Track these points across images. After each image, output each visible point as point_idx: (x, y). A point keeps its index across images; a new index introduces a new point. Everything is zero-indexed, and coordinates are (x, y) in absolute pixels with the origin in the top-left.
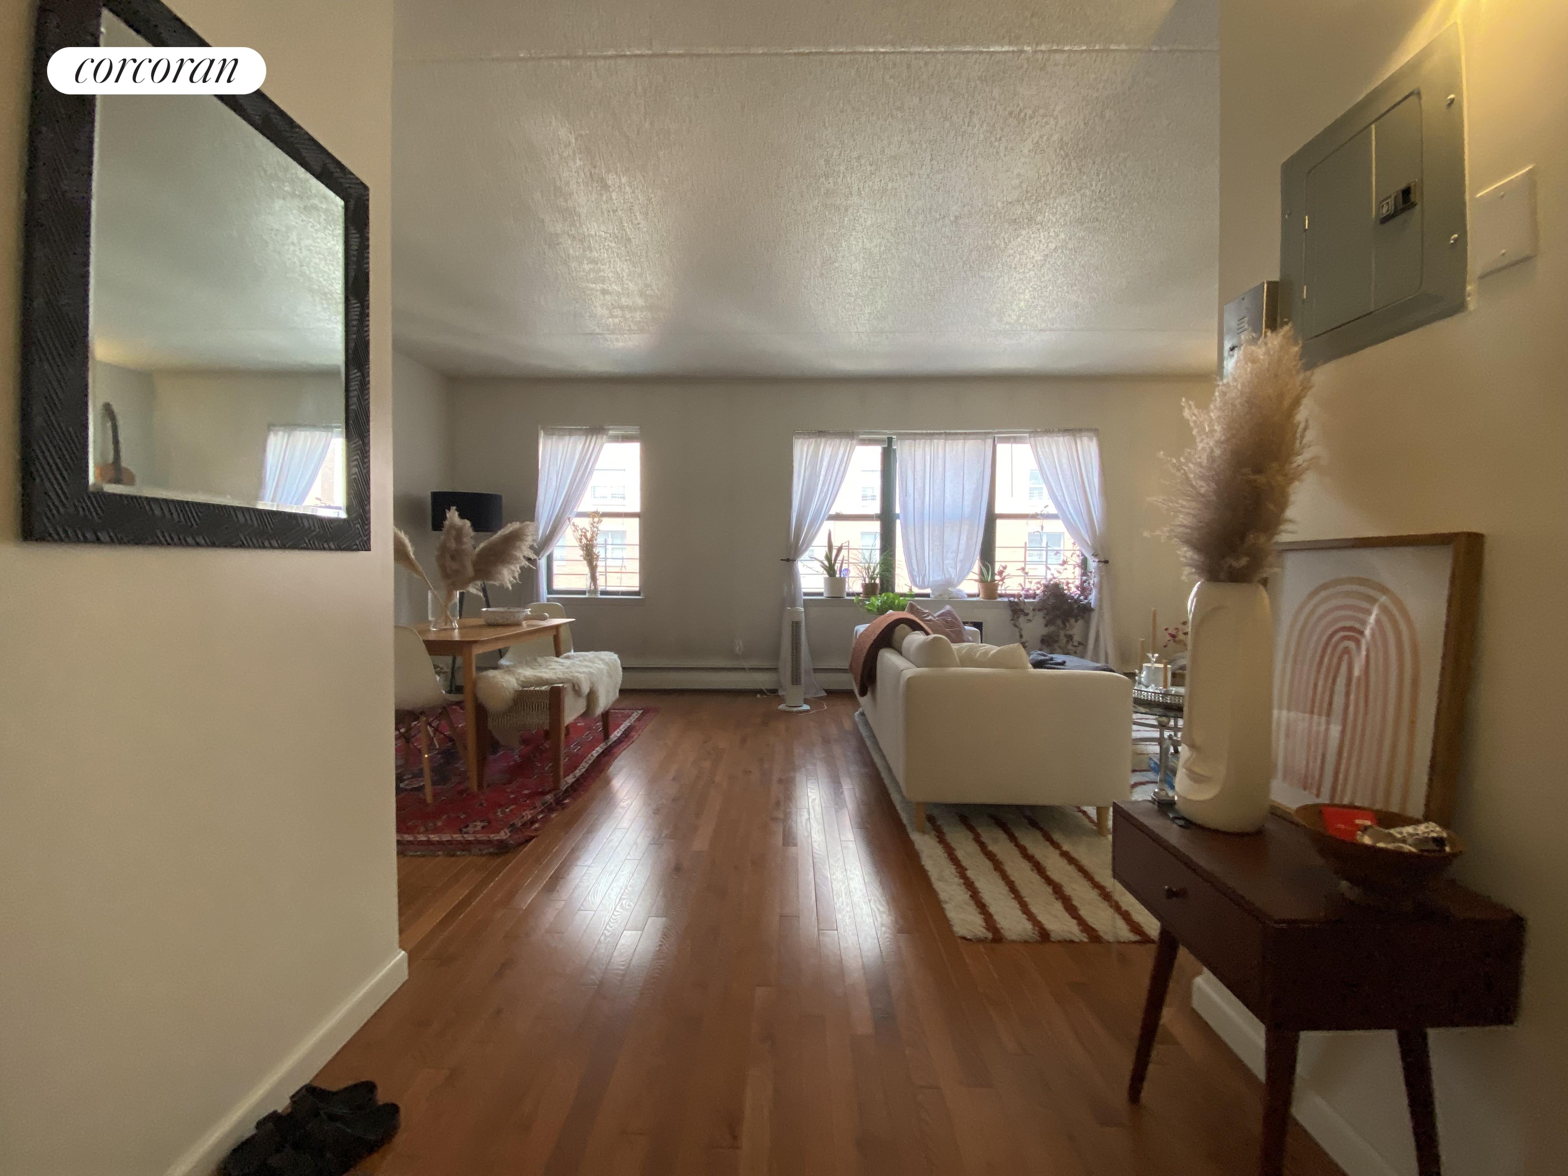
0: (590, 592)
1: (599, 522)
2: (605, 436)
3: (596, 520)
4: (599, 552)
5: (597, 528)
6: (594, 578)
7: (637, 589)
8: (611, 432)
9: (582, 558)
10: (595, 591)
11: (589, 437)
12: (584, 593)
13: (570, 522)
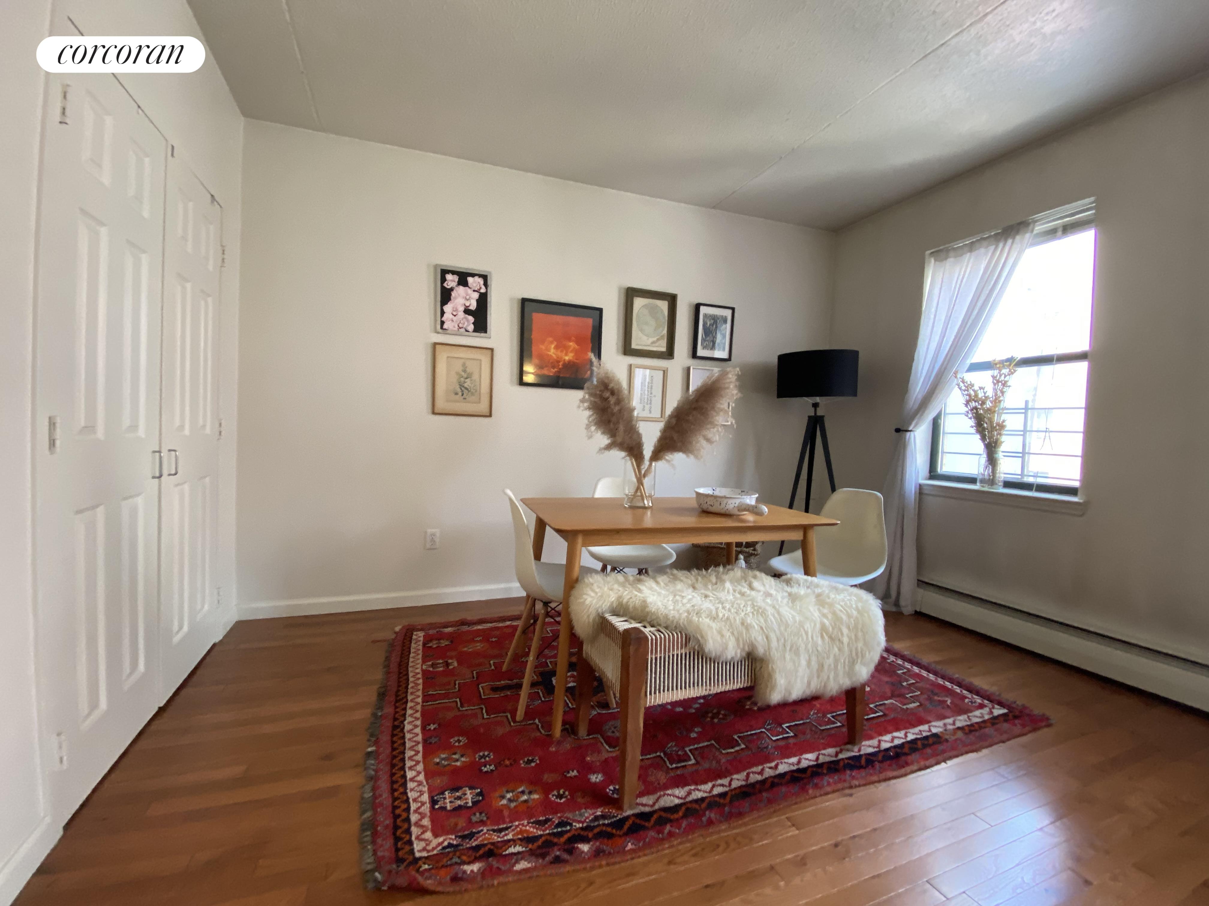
0: (983, 481)
1: (1011, 373)
2: (1028, 235)
3: (1005, 371)
4: (1004, 421)
5: (1005, 384)
6: (992, 460)
7: (1077, 484)
8: (1039, 228)
9: (973, 430)
10: (992, 481)
11: (1001, 245)
12: (972, 480)
13: (956, 377)
